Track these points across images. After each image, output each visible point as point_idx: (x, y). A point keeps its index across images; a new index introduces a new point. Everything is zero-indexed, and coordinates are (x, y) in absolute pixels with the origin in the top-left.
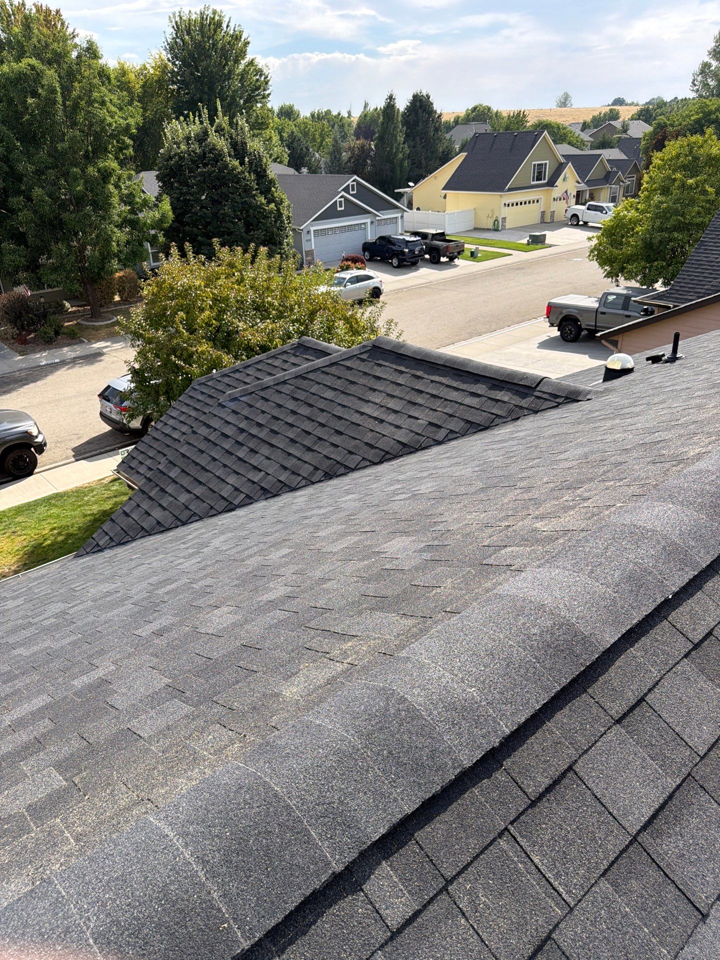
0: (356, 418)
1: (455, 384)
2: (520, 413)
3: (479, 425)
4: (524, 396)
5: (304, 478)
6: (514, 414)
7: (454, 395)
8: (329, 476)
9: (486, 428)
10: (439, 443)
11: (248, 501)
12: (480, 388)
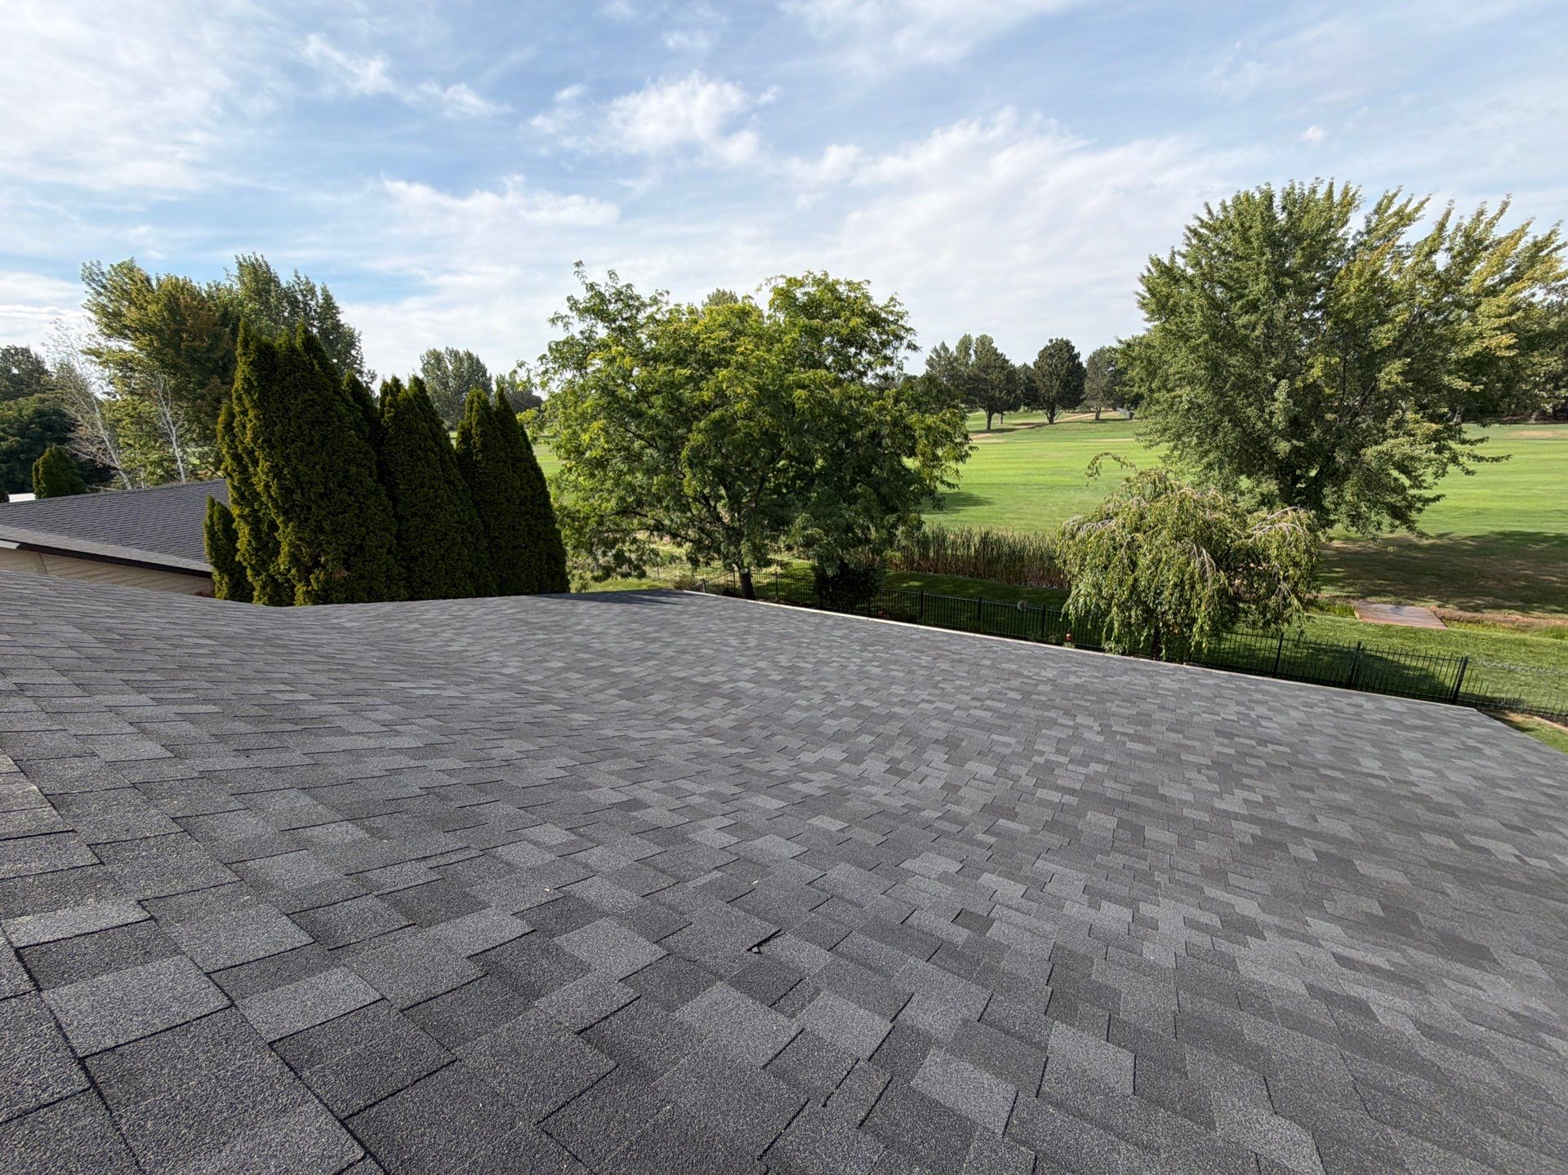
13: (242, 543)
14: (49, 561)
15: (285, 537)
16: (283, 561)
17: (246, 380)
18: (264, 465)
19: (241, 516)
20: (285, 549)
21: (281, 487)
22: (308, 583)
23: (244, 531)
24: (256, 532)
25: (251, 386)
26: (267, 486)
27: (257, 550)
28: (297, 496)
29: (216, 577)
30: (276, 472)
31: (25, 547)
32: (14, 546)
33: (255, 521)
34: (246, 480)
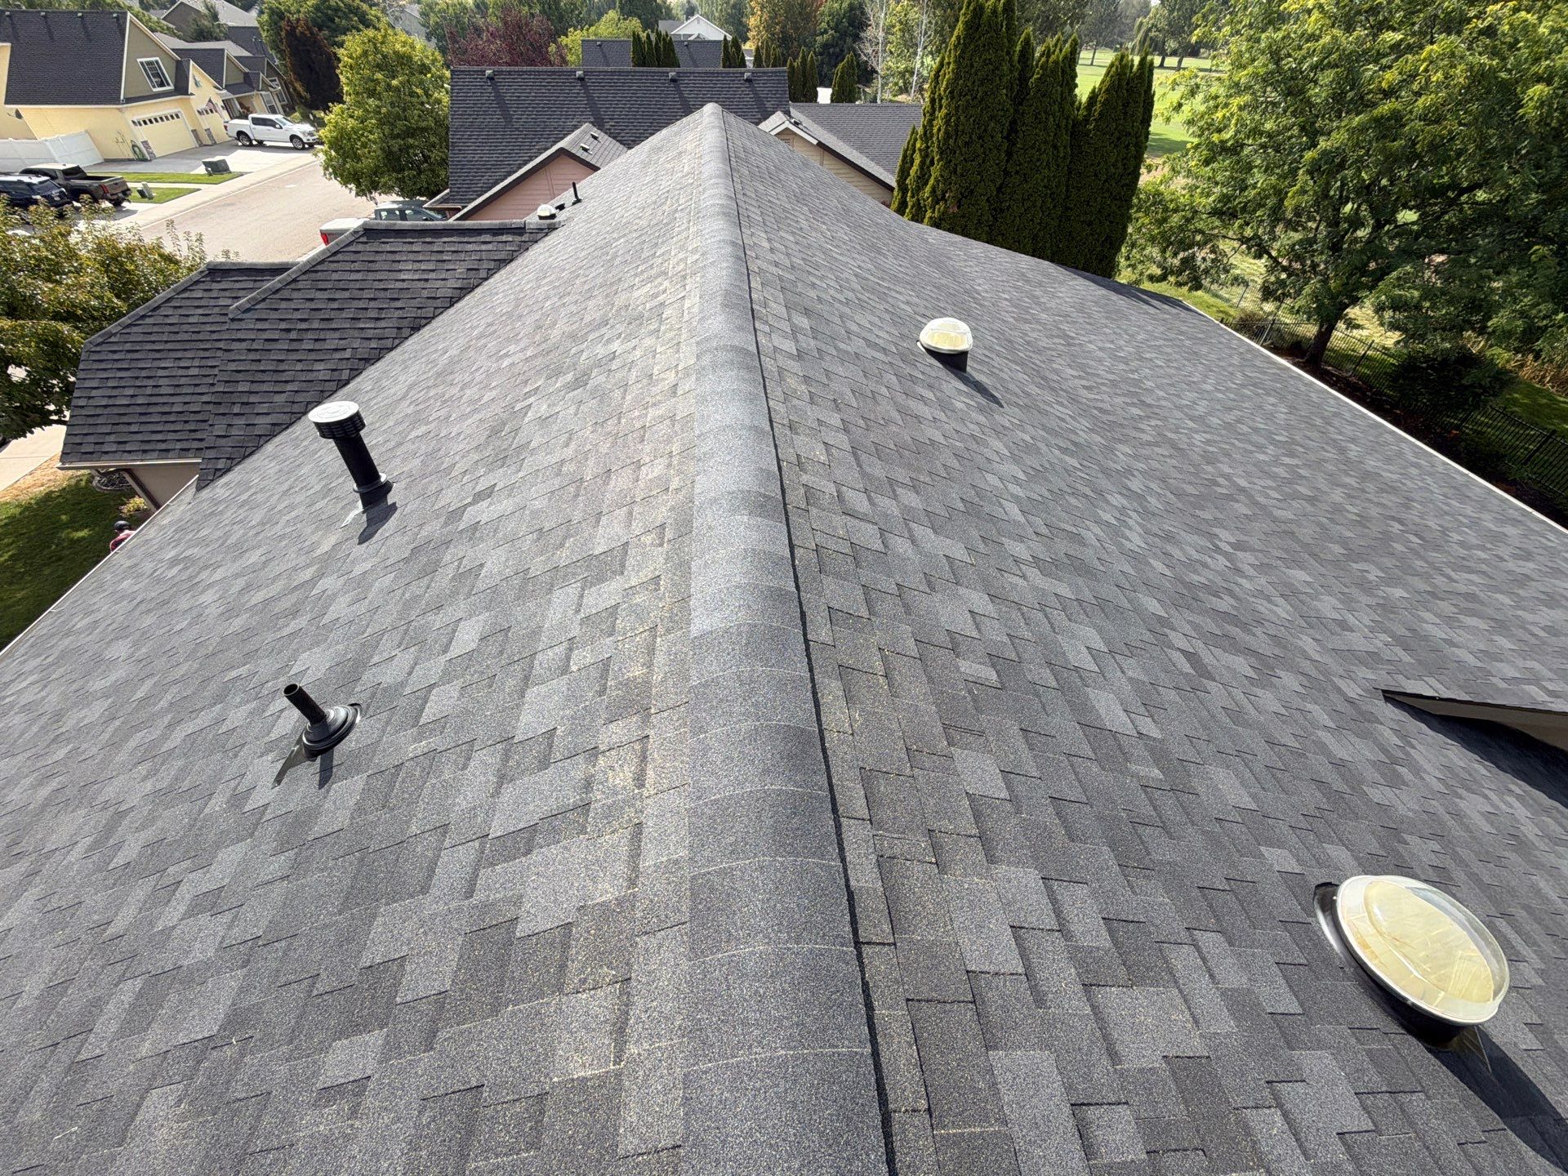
0: (399, 285)
1: (466, 239)
2: (526, 245)
3: (505, 260)
4: (521, 235)
5: (394, 338)
6: (524, 248)
7: (470, 247)
8: (416, 329)
9: (511, 261)
10: (486, 279)
11: (355, 373)
12: (488, 238)
13: (912, 172)
14: (828, 158)
15: (935, 171)
16: (928, 189)
17: (958, 38)
18: (944, 111)
19: (920, 150)
20: (932, 181)
21: (946, 132)
22: (933, 212)
23: (917, 161)
24: (922, 163)
25: (959, 43)
26: (939, 130)
27: (919, 178)
28: (951, 142)
29: (895, 193)
30: (948, 117)
31: (821, 145)
32: (815, 142)
33: (925, 154)
34: (930, 122)
